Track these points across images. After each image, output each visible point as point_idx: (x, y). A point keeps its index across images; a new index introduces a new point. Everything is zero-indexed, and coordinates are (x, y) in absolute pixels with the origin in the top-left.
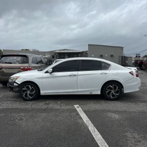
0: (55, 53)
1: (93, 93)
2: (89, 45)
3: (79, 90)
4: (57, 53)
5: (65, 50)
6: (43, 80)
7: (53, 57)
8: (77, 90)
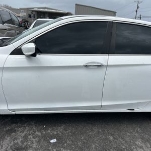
0: (33, 11)
1: (136, 110)
2: (76, 5)
3: (104, 103)
4: (35, 11)
5: (45, 8)
6: (7, 75)
7: (30, 16)
8: (99, 104)
